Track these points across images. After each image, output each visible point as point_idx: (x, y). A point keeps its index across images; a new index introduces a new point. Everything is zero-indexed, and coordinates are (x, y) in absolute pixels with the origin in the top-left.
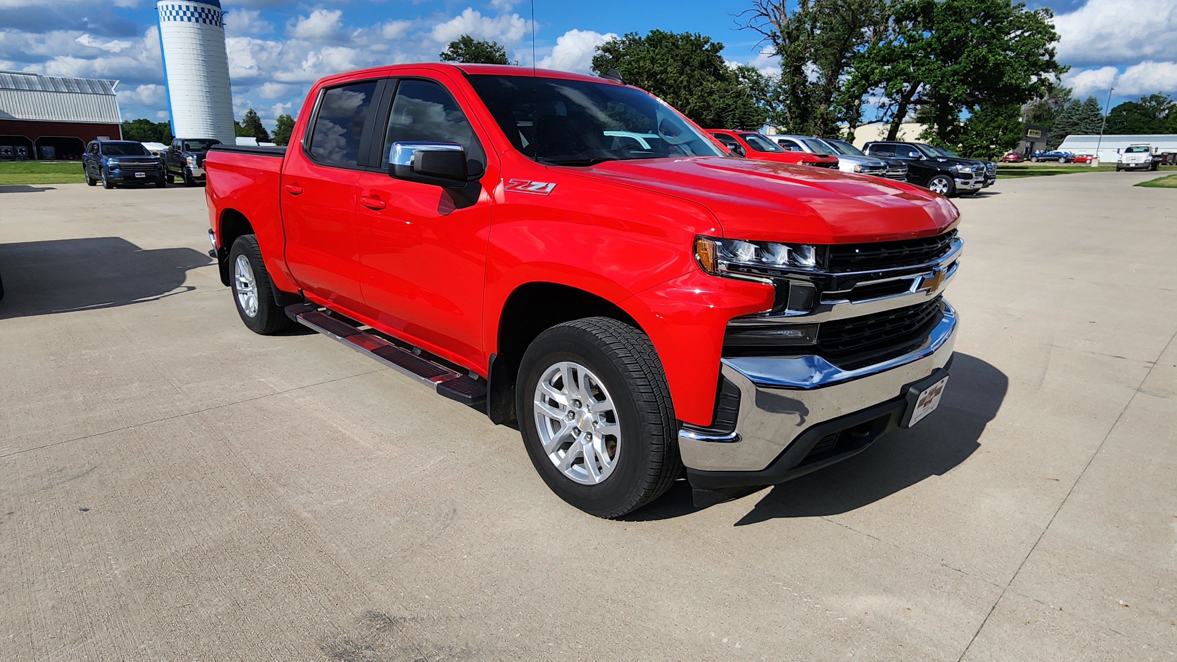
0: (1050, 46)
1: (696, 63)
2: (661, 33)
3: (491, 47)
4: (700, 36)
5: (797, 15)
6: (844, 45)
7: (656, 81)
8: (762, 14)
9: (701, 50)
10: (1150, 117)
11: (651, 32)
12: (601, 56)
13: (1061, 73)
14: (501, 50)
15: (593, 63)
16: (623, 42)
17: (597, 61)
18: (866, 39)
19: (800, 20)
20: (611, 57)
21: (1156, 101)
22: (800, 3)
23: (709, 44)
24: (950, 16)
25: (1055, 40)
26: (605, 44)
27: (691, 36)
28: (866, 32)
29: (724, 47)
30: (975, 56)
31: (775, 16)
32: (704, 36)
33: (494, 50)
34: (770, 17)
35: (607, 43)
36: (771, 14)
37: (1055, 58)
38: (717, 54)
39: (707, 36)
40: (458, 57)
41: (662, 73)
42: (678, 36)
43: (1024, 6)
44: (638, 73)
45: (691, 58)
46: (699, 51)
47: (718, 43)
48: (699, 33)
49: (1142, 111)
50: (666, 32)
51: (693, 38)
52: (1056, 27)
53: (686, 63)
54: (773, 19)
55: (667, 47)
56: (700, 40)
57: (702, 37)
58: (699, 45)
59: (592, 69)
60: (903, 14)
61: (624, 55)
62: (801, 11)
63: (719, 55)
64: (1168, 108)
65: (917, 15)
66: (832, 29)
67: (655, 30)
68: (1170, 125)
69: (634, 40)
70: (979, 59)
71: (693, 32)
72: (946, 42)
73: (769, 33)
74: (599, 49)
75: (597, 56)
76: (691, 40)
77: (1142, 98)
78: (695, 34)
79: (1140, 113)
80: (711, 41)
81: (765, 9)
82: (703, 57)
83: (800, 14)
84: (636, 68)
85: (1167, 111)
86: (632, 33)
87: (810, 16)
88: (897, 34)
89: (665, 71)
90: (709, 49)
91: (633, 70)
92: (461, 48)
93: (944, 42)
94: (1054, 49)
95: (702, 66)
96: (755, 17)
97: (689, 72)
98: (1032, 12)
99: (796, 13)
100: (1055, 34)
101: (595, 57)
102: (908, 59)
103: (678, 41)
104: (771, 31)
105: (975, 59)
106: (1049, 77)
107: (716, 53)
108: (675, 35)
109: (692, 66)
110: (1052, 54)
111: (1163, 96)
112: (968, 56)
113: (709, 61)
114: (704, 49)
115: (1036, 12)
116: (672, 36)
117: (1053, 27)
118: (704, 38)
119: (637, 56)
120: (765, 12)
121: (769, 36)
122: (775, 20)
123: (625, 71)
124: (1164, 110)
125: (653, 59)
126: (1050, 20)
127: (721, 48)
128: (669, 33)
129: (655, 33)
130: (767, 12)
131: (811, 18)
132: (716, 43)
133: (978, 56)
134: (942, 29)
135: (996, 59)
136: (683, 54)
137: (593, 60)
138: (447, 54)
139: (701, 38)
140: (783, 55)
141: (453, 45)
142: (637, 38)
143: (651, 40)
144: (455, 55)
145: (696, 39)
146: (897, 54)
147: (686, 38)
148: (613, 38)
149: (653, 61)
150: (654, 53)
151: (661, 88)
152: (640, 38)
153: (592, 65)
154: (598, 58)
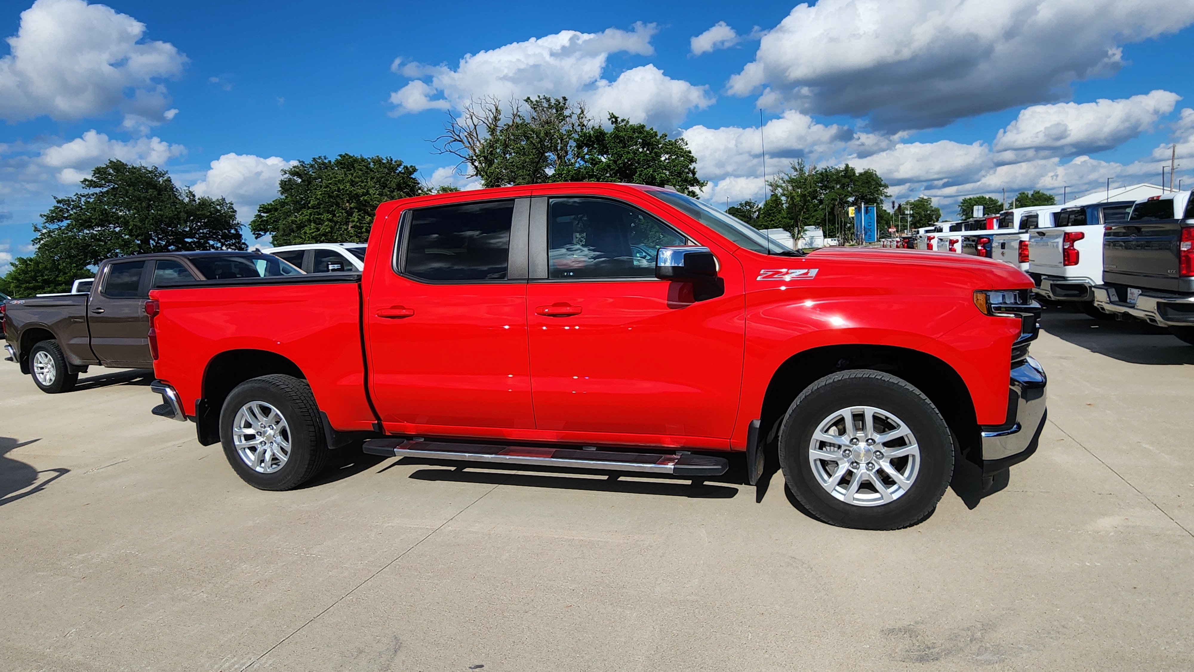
0: (692, 167)
1: (393, 185)
2: (350, 157)
3: (150, 172)
4: (391, 160)
5: (488, 141)
6: (536, 167)
7: (359, 202)
8: (456, 140)
9: (395, 173)
10: (748, 218)
11: (340, 155)
12: (290, 180)
13: (702, 186)
14: (163, 175)
15: (281, 187)
16: (312, 166)
17: (285, 184)
18: (549, 161)
19: (491, 145)
20: (300, 180)
21: (749, 206)
22: (489, 131)
23: (402, 167)
24: (619, 143)
25: (693, 162)
26: (291, 167)
27: (383, 159)
28: (549, 156)
29: (417, 170)
30: (645, 174)
31: (469, 142)
32: (396, 160)
33: (155, 175)
34: (464, 143)
35: (294, 167)
36: (465, 140)
37: (696, 176)
38: (412, 176)
39: (399, 160)
40: (107, 184)
41: (364, 194)
42: (369, 160)
43: (666, 136)
44: (338, 196)
45: (387, 180)
46: (392, 174)
47: (411, 166)
48: (390, 157)
49: (742, 214)
50: (355, 156)
51: (384, 162)
52: (692, 152)
53: (384, 186)
54: (468, 145)
55: (361, 170)
56: (392, 164)
57: (394, 160)
58: (392, 168)
59: (279, 193)
60: (582, 142)
61: (316, 179)
62: (491, 138)
63: (414, 177)
64: (758, 210)
65: (594, 143)
66: (524, 154)
67: (344, 154)
68: (761, 224)
69: (324, 164)
70: (649, 177)
71: (384, 156)
72: (621, 164)
73: (467, 157)
74: (286, 173)
75: (285, 180)
76: (383, 163)
77: (740, 204)
78: (387, 158)
79: (741, 215)
80: (403, 164)
81: (459, 136)
82: (399, 179)
83: (491, 141)
84: (335, 190)
85: (757, 213)
86: (320, 157)
87: (501, 143)
88: (576, 158)
89: (367, 193)
90: (403, 171)
91: (333, 192)
92: (110, 174)
93: (619, 164)
94: (694, 168)
95: (399, 188)
96: (449, 143)
97: (388, 193)
98: (673, 141)
99: (487, 139)
100: (693, 157)
101: (282, 181)
102: (592, 178)
103: (369, 164)
104: (469, 155)
105: (646, 177)
106: (694, 190)
107: (410, 175)
108: (365, 159)
109: (391, 187)
110: (694, 173)
111: (753, 202)
112: (640, 175)
113: (404, 183)
114: (398, 171)
115: (675, 141)
116: (363, 160)
117: (690, 152)
118: (396, 162)
119: (334, 179)
120: (458, 138)
121: (467, 159)
122: (469, 145)
123: (324, 194)
124: (755, 212)
125: (353, 181)
126: (686, 147)
127: (415, 170)
128: (360, 157)
129: (344, 156)
130: (460, 138)
131: (502, 144)
132: (409, 166)
133: (647, 174)
134: (616, 153)
135: (661, 177)
136: (378, 176)
137: (280, 184)
138: (92, 180)
139: (393, 162)
140: (482, 176)
141: (98, 171)
142: (326, 161)
143: (341, 164)
144: (103, 182)
145: (388, 162)
146: (582, 174)
147: (378, 161)
148: (300, 162)
149: (353, 183)
150: (352, 176)
151: (365, 209)
152: (330, 162)
153: (280, 189)
154: (286, 181)
